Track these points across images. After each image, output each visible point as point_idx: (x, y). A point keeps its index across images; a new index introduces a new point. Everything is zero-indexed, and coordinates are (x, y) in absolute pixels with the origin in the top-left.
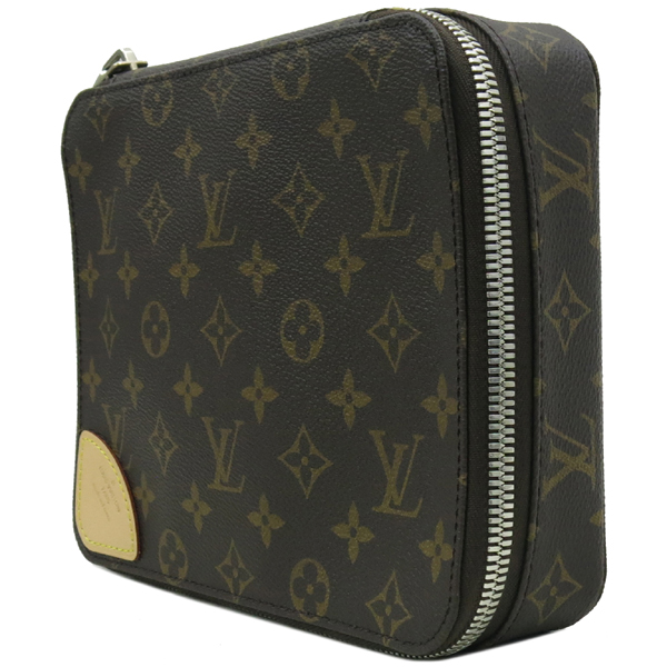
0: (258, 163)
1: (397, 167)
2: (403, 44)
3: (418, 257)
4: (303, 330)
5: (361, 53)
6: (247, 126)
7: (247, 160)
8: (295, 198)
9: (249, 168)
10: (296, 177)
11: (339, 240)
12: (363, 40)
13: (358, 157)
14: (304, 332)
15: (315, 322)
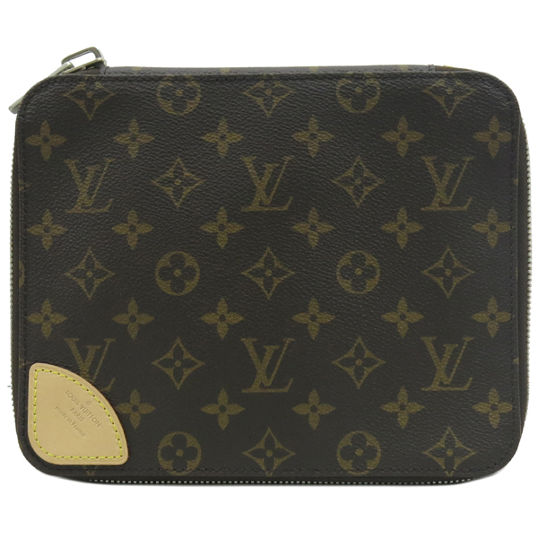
0: (318, 153)
1: (462, 166)
2: (478, 90)
3: (474, 224)
4: (359, 272)
5: (437, 91)
6: (307, 126)
7: (307, 151)
8: (353, 180)
9: (310, 157)
10: (355, 166)
11: (398, 211)
12: (440, 83)
13: (423, 158)
14: (360, 273)
15: (371, 266)
